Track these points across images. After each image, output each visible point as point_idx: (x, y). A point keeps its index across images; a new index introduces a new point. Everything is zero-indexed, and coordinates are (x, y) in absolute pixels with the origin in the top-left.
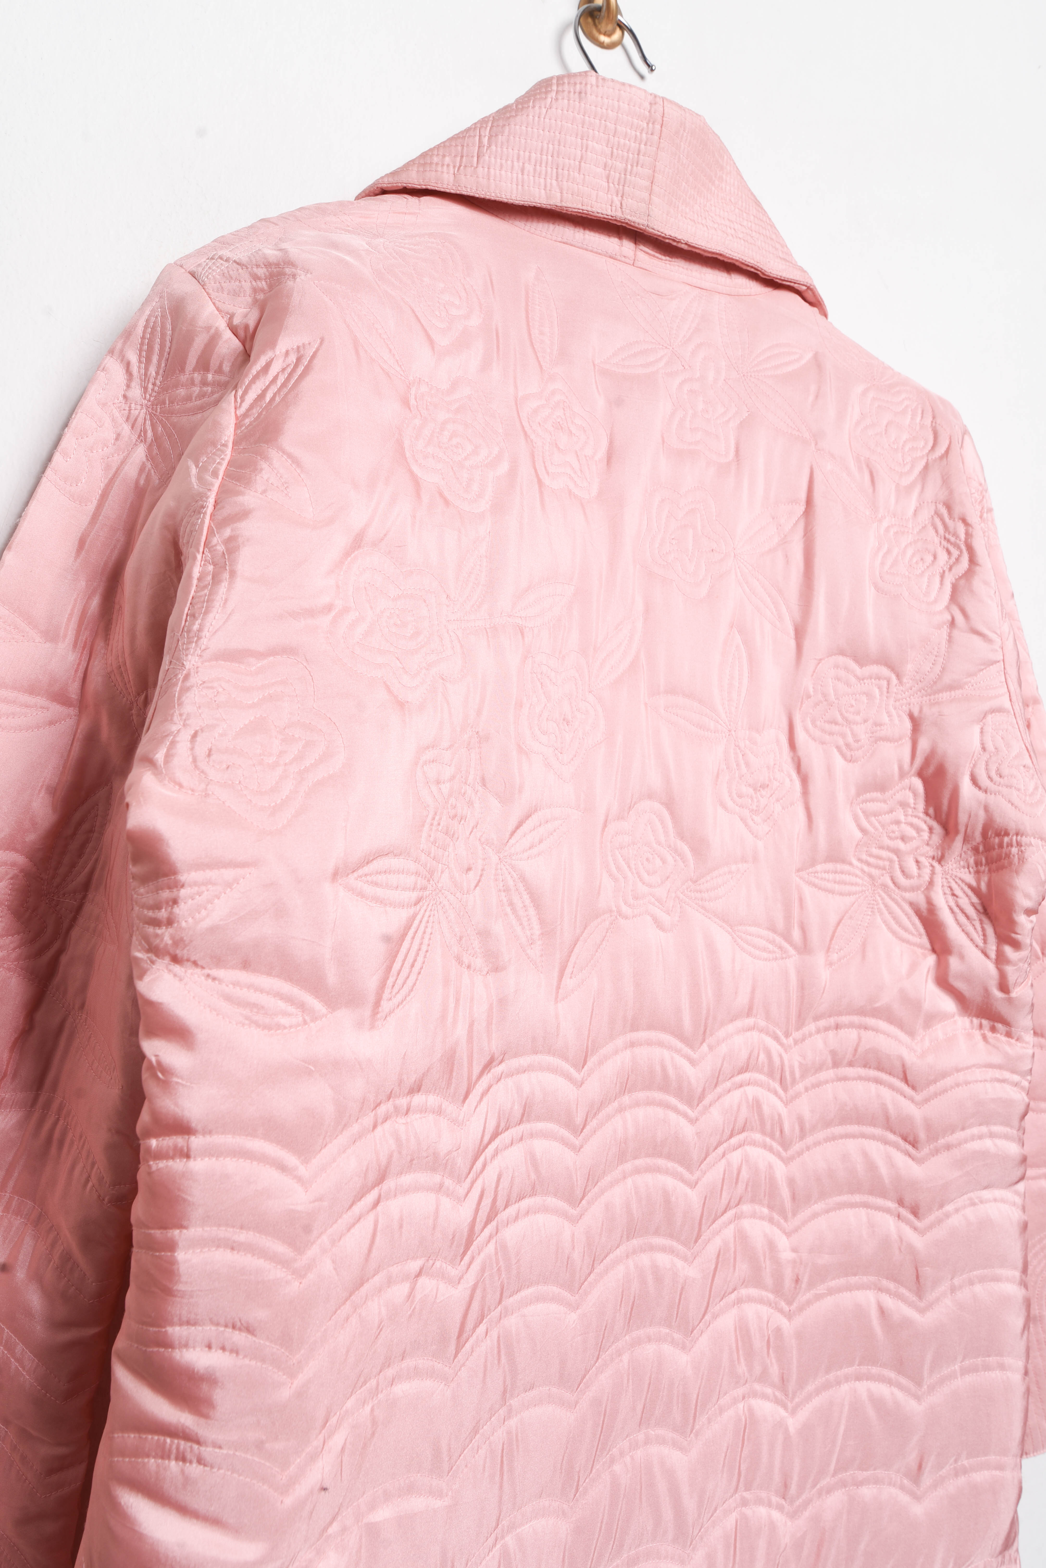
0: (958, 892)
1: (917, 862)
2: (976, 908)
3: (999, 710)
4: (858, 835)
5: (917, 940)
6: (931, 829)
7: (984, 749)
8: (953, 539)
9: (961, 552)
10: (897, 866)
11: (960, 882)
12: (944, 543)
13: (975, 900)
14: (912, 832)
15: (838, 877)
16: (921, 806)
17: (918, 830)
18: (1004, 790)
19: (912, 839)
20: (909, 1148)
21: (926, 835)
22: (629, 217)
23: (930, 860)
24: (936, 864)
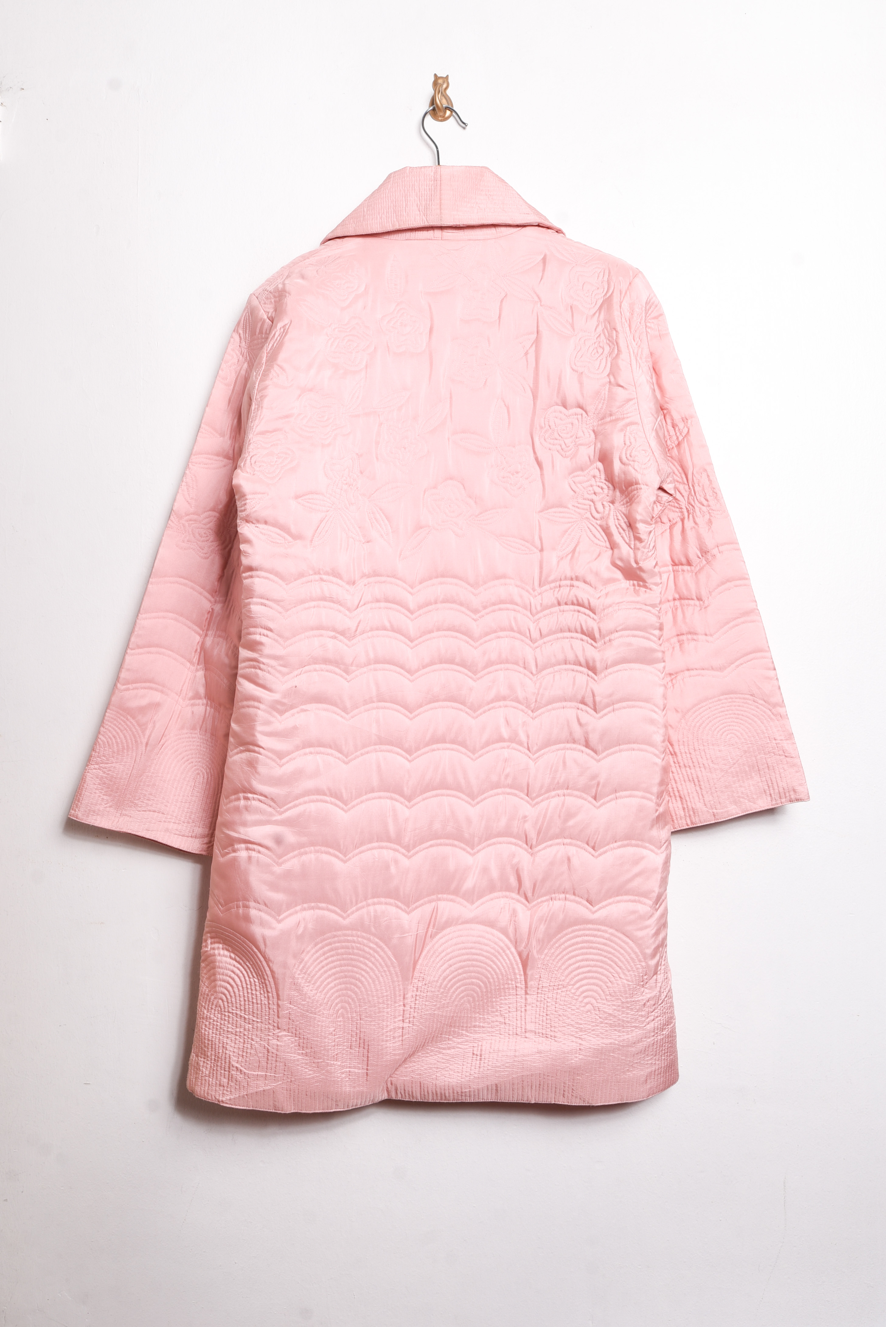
0: (620, 518)
1: (603, 505)
2: (626, 525)
4: (572, 493)
5: (603, 544)
6: (608, 487)
7: (625, 444)
8: (611, 339)
9: (614, 346)
10: (593, 508)
11: (620, 512)
12: (608, 342)
13: (626, 520)
14: (598, 490)
15: (562, 515)
16: (603, 476)
17: (602, 488)
18: (632, 463)
19: (599, 493)
20: (593, 642)
21: (606, 491)
22: (431, 224)
23: (609, 503)
24: (611, 505)
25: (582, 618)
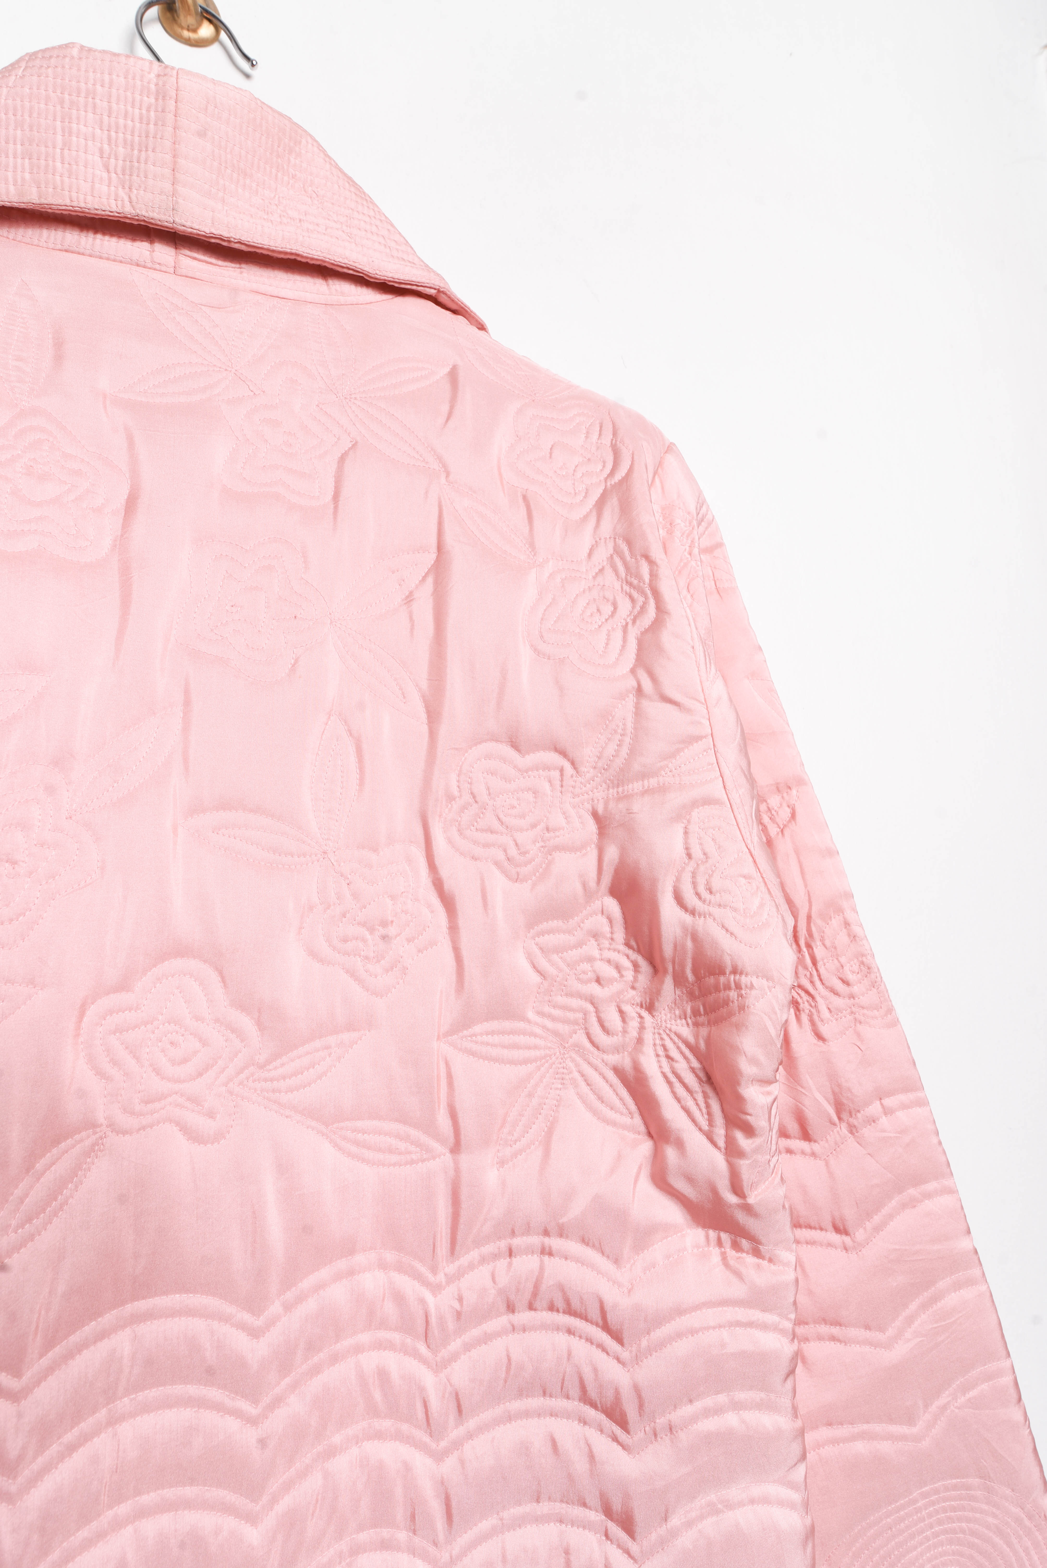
0: (674, 1053)
1: (621, 1012)
2: (697, 1076)
3: (708, 801)
4: (535, 978)
5: (627, 1120)
6: (636, 966)
7: (689, 856)
8: (635, 582)
9: (646, 598)
10: (593, 1019)
11: (676, 1039)
12: (626, 588)
13: (696, 1064)
14: (608, 971)
15: (507, 1039)
16: (620, 935)
17: (618, 968)
18: (715, 911)
19: (611, 981)
20: (618, 1431)
21: (629, 975)
22: (144, 213)
23: (638, 1009)
24: (645, 1014)
25: (580, 1348)
